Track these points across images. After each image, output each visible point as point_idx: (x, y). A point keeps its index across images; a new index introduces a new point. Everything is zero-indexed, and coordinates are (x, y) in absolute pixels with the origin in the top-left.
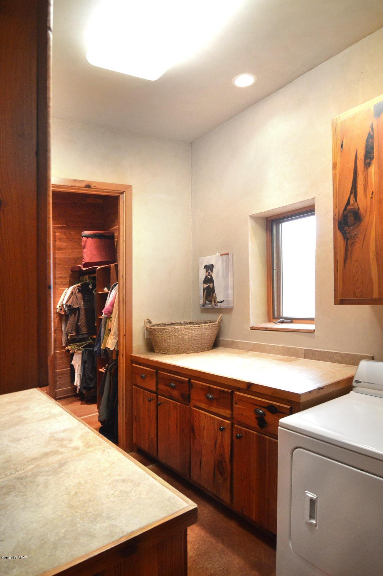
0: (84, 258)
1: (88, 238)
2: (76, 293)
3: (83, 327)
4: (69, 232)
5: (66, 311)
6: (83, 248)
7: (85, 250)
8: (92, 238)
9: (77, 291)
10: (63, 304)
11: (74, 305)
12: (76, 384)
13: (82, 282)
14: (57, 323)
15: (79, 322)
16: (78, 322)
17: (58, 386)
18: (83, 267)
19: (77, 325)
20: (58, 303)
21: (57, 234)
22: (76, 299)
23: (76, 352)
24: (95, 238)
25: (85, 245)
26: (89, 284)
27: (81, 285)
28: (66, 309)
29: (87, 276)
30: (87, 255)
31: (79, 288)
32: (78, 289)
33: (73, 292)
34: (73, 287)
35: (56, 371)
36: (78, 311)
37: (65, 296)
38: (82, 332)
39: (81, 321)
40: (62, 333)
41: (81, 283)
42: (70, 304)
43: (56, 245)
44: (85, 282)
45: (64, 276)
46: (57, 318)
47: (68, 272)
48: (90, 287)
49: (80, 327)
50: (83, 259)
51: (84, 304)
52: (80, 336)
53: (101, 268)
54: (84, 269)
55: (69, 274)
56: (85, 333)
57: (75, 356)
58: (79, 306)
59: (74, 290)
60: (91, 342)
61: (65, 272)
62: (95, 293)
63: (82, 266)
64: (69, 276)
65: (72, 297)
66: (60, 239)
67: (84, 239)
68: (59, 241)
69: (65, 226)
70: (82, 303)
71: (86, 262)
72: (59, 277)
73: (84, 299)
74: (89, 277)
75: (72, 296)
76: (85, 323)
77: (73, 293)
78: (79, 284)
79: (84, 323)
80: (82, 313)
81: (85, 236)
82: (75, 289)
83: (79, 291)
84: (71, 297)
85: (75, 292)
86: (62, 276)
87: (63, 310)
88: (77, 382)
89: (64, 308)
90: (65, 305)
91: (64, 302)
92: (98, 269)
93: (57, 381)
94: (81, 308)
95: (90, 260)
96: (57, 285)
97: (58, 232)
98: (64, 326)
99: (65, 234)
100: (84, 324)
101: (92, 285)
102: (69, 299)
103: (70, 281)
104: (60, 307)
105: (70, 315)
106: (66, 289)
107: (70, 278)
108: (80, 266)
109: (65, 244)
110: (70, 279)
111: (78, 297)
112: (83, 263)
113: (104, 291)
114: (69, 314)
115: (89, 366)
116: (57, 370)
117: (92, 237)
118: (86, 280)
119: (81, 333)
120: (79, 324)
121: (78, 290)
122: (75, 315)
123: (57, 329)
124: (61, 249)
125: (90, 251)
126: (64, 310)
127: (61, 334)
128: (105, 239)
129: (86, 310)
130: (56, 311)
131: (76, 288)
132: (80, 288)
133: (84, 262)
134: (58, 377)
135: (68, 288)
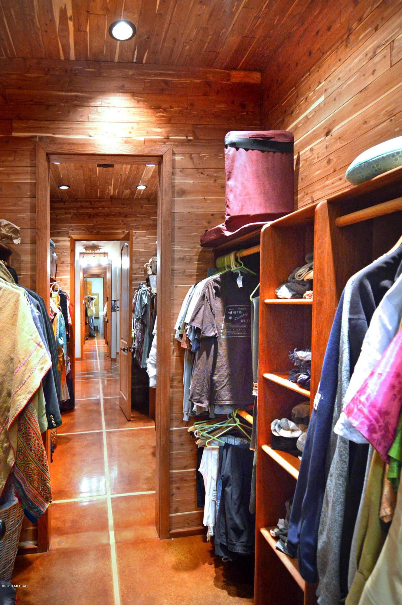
0: (228, 203)
1: (237, 149)
2: (212, 297)
3: (224, 387)
4: (199, 154)
5: (189, 340)
6: (227, 178)
7: (230, 183)
8: (247, 150)
9: (212, 292)
10: (186, 324)
11: (206, 328)
12: (207, 523)
13: (221, 271)
14: (174, 364)
15: (216, 373)
16: (213, 374)
17: (174, 506)
18: (226, 229)
19: (212, 380)
20: (177, 318)
21: (178, 158)
22: (211, 313)
23: (207, 444)
24: (252, 150)
25: (232, 167)
26: (235, 276)
27: (221, 277)
28: (191, 338)
29: (232, 257)
30: (235, 196)
31: (216, 285)
32: (215, 288)
33: (204, 295)
34: (204, 281)
35: (171, 471)
36: (213, 346)
37: (189, 303)
38: (220, 399)
39: (219, 372)
40: (183, 388)
41: (220, 273)
42: (199, 326)
43: (176, 184)
44: (227, 270)
45: (188, 255)
46: (175, 353)
47: (195, 247)
48: (240, 284)
49: (217, 387)
50: (228, 206)
51: (227, 328)
52: (217, 411)
53: (272, 226)
54: (228, 234)
55: (197, 252)
56: (227, 403)
57: (205, 452)
58: (217, 332)
59: (207, 291)
60: (236, 426)
61: (189, 247)
62: (254, 300)
63: (224, 227)
64: (197, 257)
65: (202, 309)
66: (183, 170)
67: (230, 151)
68: (181, 174)
69: (191, 138)
70: (223, 325)
71: (232, 214)
72: (180, 258)
73: (227, 316)
74: (236, 260)
75: (203, 305)
76: (227, 376)
77: (206, 299)
78: (217, 276)
79: (226, 378)
80: (222, 350)
81: (233, 145)
82: (208, 287)
83: (217, 294)
84: (200, 309)
85: (208, 296)
86: (185, 257)
87: (184, 338)
88: (208, 518)
89: (187, 333)
90: (188, 327)
91: (188, 320)
92: (263, 230)
93: (173, 495)
94: (220, 336)
95: (242, 210)
96: (175, 278)
97: (179, 154)
98: (186, 373)
99: (191, 158)
100: (226, 381)
101: (242, 277)
102: (197, 313)
103: (198, 269)
104: (179, 328)
105: (197, 353)
106: (191, 287)
107: (199, 260)
108: (220, 226)
109: (192, 182)
110: (198, 264)
111: (214, 308)
112: (227, 218)
113: (277, 297)
114: (196, 349)
115: (234, 493)
116: (172, 469)
117: (247, 148)
118: (229, 267)
119: (220, 403)
120: (215, 378)
121: (214, 291)
122: (208, 356)
123: (174, 378)
124: (183, 193)
125: (243, 184)
126: (188, 338)
127: (181, 390)
128: (274, 152)
129: (230, 342)
130: (174, 336)
131: (210, 283)
132: (219, 286)
133: (228, 215)
134: (175, 486)
135: (196, 284)
